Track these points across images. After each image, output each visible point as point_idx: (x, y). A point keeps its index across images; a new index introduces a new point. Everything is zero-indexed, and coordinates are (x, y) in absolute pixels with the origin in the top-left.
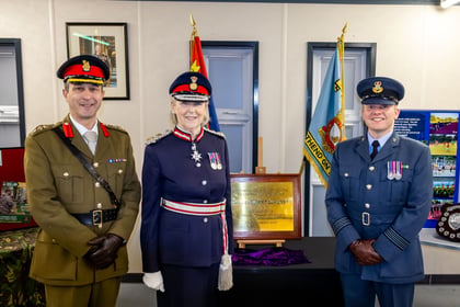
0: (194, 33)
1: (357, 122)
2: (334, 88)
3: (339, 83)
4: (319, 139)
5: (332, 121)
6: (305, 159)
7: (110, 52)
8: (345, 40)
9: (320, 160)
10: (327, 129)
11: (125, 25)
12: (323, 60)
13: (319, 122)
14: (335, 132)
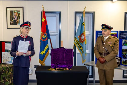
0: (43, 10)
1: (90, 35)
2: (82, 24)
3: (84, 23)
4: (78, 39)
5: (82, 34)
6: (74, 45)
8: (85, 11)
9: (79, 45)
10: (80, 36)
11: (23, 7)
12: (79, 17)
13: (78, 34)
14: (83, 37)
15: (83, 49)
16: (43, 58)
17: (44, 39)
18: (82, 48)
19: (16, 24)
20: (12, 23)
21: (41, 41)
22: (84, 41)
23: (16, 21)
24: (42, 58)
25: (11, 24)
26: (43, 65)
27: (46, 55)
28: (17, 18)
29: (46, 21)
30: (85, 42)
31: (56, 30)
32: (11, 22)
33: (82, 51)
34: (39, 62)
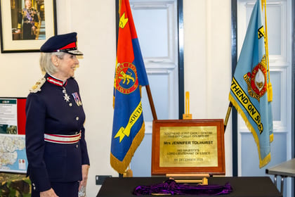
1: (285, 67)
2: (257, 33)
3: (262, 30)
4: (244, 85)
5: (257, 66)
6: (231, 105)
7: (39, 6)
9: (246, 106)
10: (252, 75)
12: (247, 6)
13: (244, 68)
14: (260, 78)
15: (262, 119)
16: (126, 151)
17: (125, 86)
18: (257, 114)
19: (33, 37)
20: (19, 34)
21: (116, 93)
22: (264, 90)
23: (30, 25)
24: (121, 150)
25: (13, 39)
26: (125, 175)
27: (134, 140)
28: (35, 17)
29: (131, 24)
30: (267, 94)
31: (167, 56)
32: (13, 31)
33: (259, 126)
34: (112, 166)
